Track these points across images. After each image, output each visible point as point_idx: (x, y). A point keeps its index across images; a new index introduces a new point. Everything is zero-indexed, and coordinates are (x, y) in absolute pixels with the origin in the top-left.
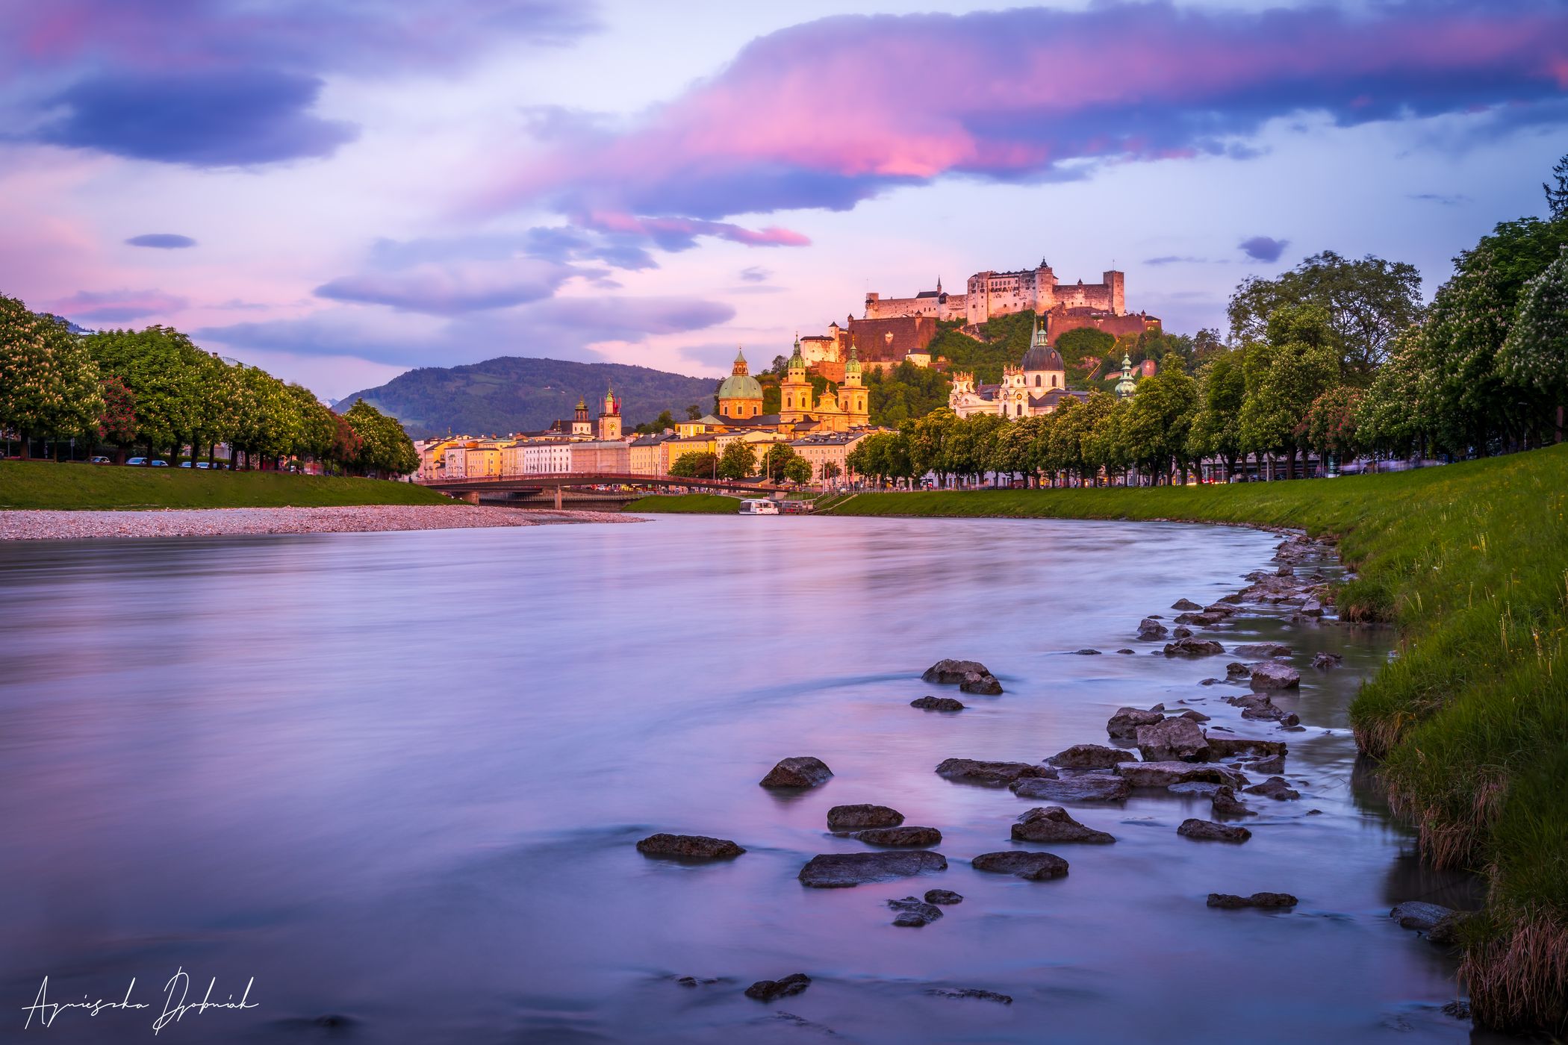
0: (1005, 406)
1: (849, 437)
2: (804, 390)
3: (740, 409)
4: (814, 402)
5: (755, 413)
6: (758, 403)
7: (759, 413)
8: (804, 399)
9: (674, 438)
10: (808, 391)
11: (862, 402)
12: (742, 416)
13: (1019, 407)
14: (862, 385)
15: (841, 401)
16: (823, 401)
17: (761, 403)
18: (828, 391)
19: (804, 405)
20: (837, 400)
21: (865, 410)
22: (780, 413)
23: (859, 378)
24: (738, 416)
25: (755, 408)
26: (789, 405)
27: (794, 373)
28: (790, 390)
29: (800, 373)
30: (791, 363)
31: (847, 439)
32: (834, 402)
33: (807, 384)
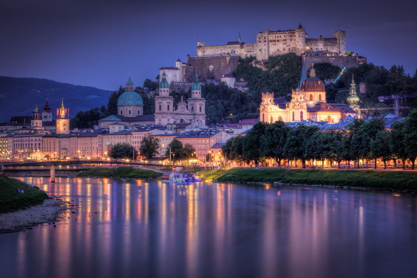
0: (293, 113)
1: (212, 133)
2: (168, 100)
3: (130, 111)
4: (174, 108)
5: (139, 113)
6: (140, 108)
7: (141, 113)
8: (168, 106)
9: (105, 132)
10: (171, 102)
11: (202, 107)
12: (131, 115)
13: (302, 113)
14: (201, 97)
15: (190, 107)
16: (179, 107)
17: (142, 108)
18: (182, 101)
19: (168, 109)
20: (187, 106)
21: (203, 111)
22: (154, 114)
23: (200, 93)
24: (129, 116)
25: (139, 111)
26: (160, 109)
27: (162, 91)
28: (160, 100)
29: (166, 90)
30: (161, 85)
31: (211, 134)
32: (186, 107)
33: (170, 97)
